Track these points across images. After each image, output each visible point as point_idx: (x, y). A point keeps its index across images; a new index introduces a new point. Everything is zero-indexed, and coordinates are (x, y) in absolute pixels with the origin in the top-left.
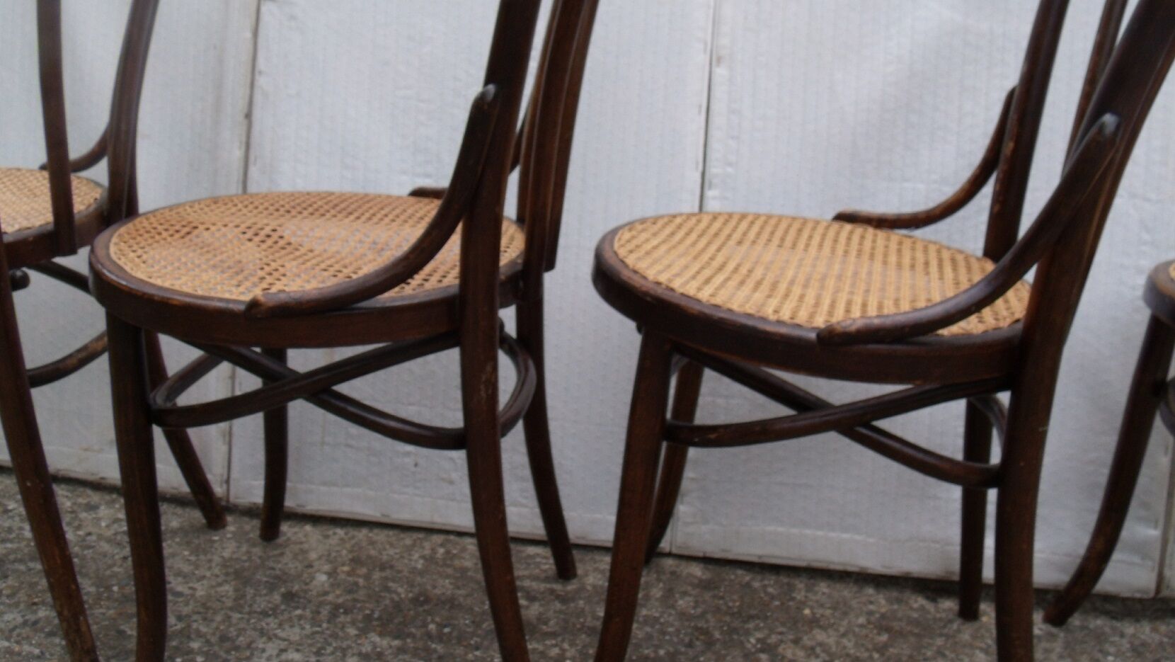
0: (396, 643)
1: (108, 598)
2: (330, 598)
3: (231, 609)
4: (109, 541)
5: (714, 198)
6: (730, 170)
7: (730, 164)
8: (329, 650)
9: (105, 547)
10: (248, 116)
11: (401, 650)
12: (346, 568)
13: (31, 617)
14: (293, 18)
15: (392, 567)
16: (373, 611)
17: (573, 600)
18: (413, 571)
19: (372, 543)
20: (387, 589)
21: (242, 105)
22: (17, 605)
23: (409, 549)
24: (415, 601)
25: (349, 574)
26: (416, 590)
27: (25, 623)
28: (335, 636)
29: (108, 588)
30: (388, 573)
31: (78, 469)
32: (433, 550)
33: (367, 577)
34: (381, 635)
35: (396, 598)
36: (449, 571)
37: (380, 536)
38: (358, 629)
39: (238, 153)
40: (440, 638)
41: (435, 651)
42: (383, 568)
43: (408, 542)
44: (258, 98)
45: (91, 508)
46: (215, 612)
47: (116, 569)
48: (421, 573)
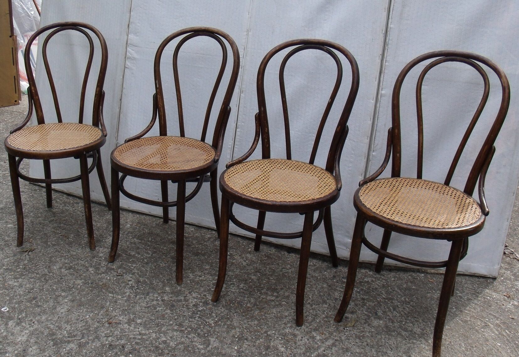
0: (140, 241)
1: (77, 224)
2: (128, 230)
3: (104, 230)
4: (80, 212)
5: (238, 132)
6: (243, 124)
7: (243, 122)
8: (124, 240)
9: (79, 213)
10: (121, 100)
11: (140, 243)
12: (135, 224)
13: (60, 226)
14: (133, 73)
15: (147, 225)
16: (137, 234)
17: (189, 238)
18: (152, 227)
19: (145, 219)
20: (143, 230)
21: (119, 97)
22: (57, 223)
23: (153, 222)
24: (149, 233)
25: (135, 225)
26: (150, 231)
27: (58, 227)
28: (126, 238)
29: (77, 222)
30: (145, 226)
31: (75, 193)
32: (159, 223)
33: (140, 227)
34: (137, 239)
35: (144, 232)
36: (161, 228)
37: (148, 218)
38: (132, 237)
39: (118, 110)
40: (151, 242)
41: (148, 244)
42: (144, 225)
43: (154, 220)
44: (123, 96)
45: (77, 203)
46: (101, 230)
47: (80, 218)
48: (154, 228)
